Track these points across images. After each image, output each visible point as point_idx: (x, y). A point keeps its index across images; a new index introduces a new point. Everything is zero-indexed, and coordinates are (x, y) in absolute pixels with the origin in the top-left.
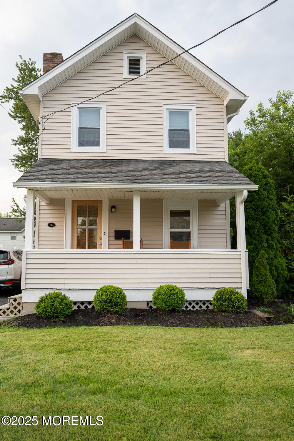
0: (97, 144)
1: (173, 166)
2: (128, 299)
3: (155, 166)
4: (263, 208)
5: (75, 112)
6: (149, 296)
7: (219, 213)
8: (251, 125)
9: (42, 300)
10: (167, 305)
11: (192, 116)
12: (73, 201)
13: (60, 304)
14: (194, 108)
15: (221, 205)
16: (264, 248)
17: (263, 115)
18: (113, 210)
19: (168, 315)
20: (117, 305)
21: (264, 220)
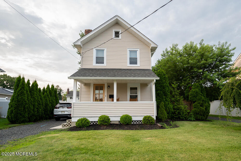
0: (103, 63)
1: (130, 71)
2: (111, 120)
3: (124, 71)
4: (163, 86)
5: (94, 51)
6: (119, 119)
7: (148, 88)
8: (163, 56)
9: (78, 121)
10: (125, 122)
11: (138, 53)
12: (94, 84)
13: (85, 122)
14: (139, 50)
15: (149, 85)
16: (164, 101)
17: (167, 53)
18: (109, 87)
19: (125, 126)
20: (106, 122)
21: (164, 91)
